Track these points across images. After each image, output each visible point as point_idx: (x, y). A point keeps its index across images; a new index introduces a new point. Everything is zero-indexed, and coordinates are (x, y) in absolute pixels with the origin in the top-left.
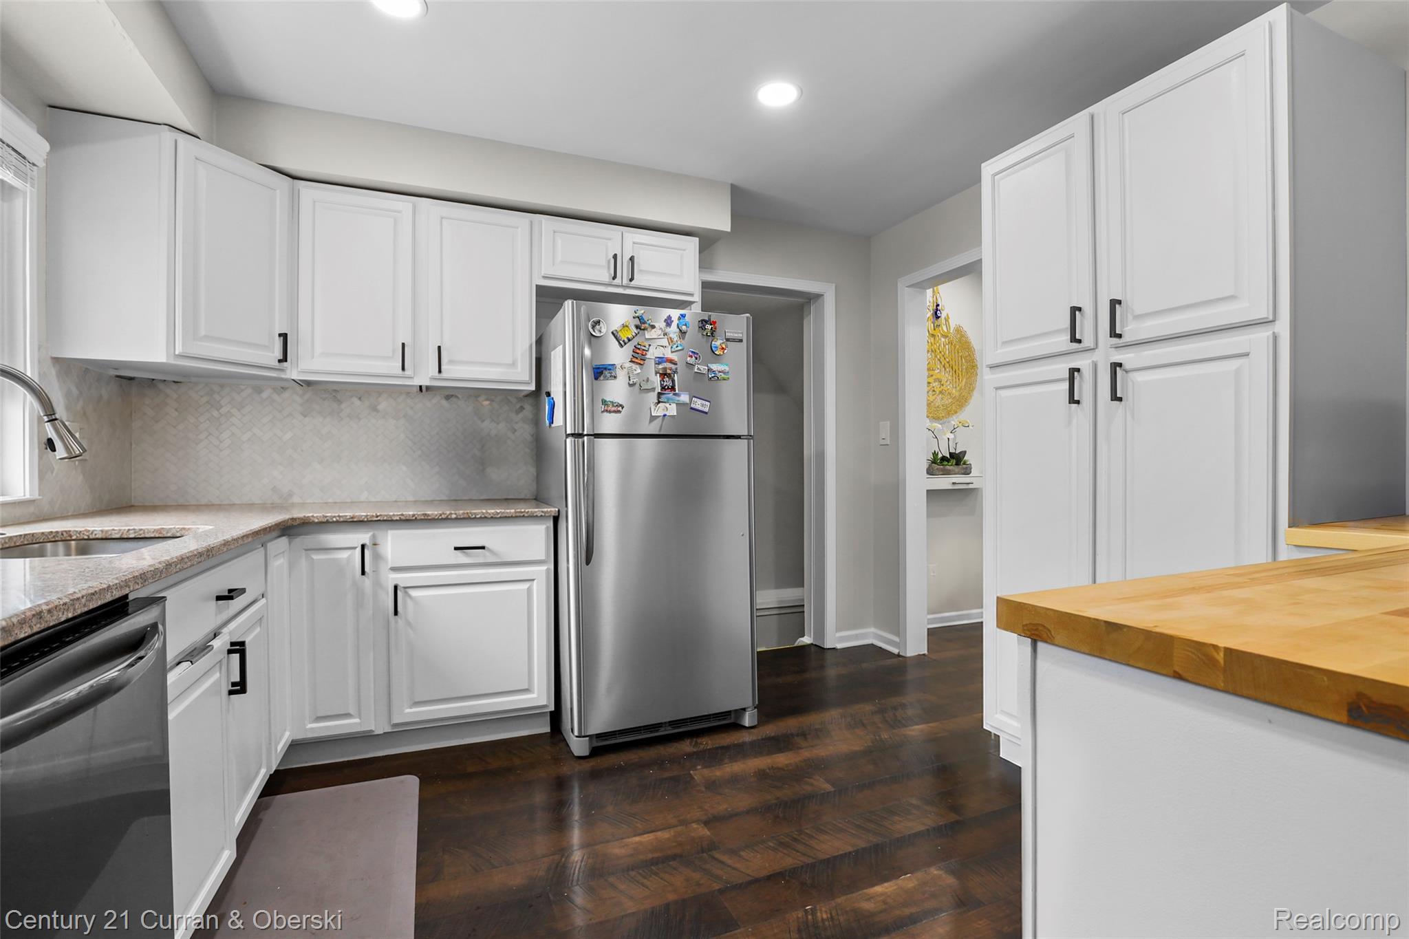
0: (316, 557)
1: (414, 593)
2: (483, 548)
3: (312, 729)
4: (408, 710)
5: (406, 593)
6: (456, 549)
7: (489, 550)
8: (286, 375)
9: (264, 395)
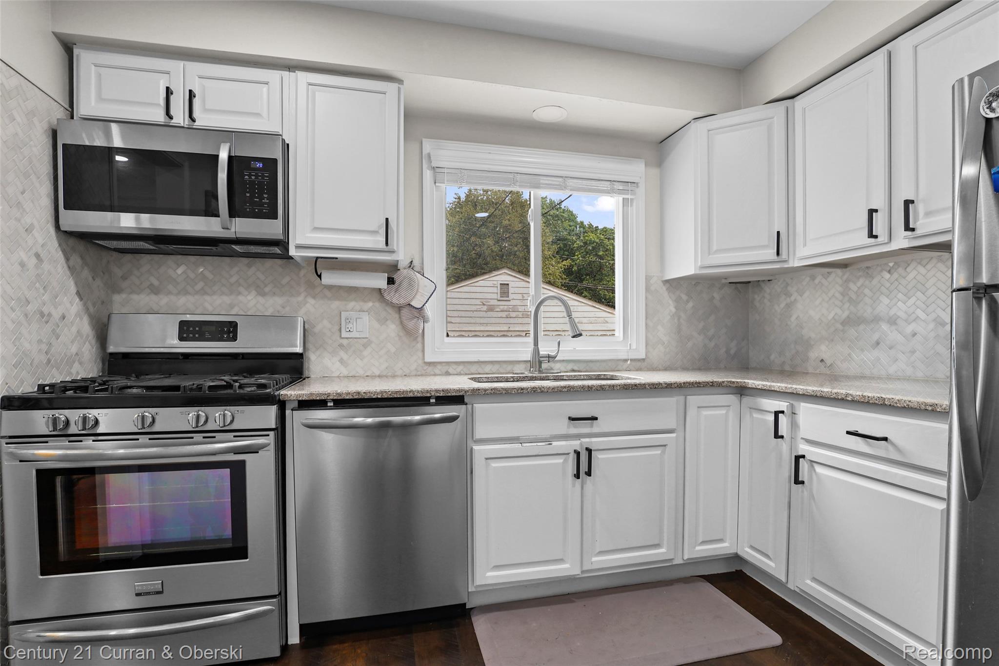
0: (756, 415)
1: (819, 469)
2: (885, 439)
3: (747, 552)
4: (809, 582)
5: (813, 466)
6: (848, 433)
7: (893, 444)
8: (789, 264)
9: (817, 281)
